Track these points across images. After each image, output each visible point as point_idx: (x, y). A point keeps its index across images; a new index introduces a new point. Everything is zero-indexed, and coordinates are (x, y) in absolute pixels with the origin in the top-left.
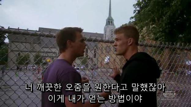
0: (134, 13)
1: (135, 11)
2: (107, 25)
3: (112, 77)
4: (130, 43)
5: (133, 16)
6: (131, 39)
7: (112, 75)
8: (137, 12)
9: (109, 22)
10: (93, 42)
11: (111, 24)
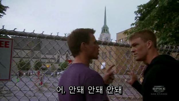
0: (135, 19)
1: (136, 18)
2: (102, 32)
3: (130, 83)
4: (149, 46)
5: (134, 23)
6: (149, 42)
7: (129, 81)
8: (138, 18)
9: (104, 30)
10: (108, 45)
11: (106, 32)
